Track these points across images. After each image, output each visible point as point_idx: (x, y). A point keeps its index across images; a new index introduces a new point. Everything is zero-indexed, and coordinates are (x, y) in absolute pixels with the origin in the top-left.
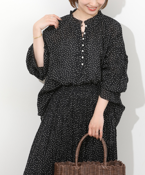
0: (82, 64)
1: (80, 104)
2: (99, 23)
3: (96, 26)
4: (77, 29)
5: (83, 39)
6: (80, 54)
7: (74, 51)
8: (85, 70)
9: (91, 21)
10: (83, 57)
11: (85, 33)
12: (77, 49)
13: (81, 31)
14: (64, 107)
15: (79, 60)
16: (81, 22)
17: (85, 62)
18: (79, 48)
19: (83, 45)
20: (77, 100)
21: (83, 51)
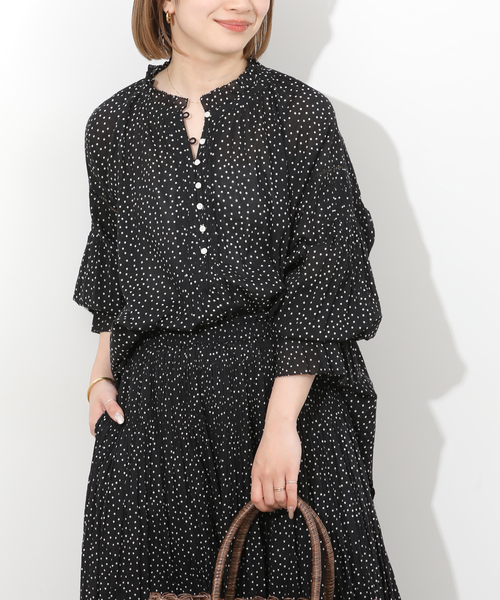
0: (204, 251)
1: (222, 387)
2: (252, 104)
3: (244, 115)
4: (171, 129)
5: (197, 162)
6: (193, 219)
7: (170, 211)
8: (216, 270)
9: (224, 96)
10: (203, 229)
11: (203, 141)
12: (178, 201)
13: (185, 133)
14: (173, 402)
15: (190, 238)
16: (185, 102)
17: (213, 244)
18: (185, 196)
19: (198, 185)
20: (213, 374)
21: (200, 206)
